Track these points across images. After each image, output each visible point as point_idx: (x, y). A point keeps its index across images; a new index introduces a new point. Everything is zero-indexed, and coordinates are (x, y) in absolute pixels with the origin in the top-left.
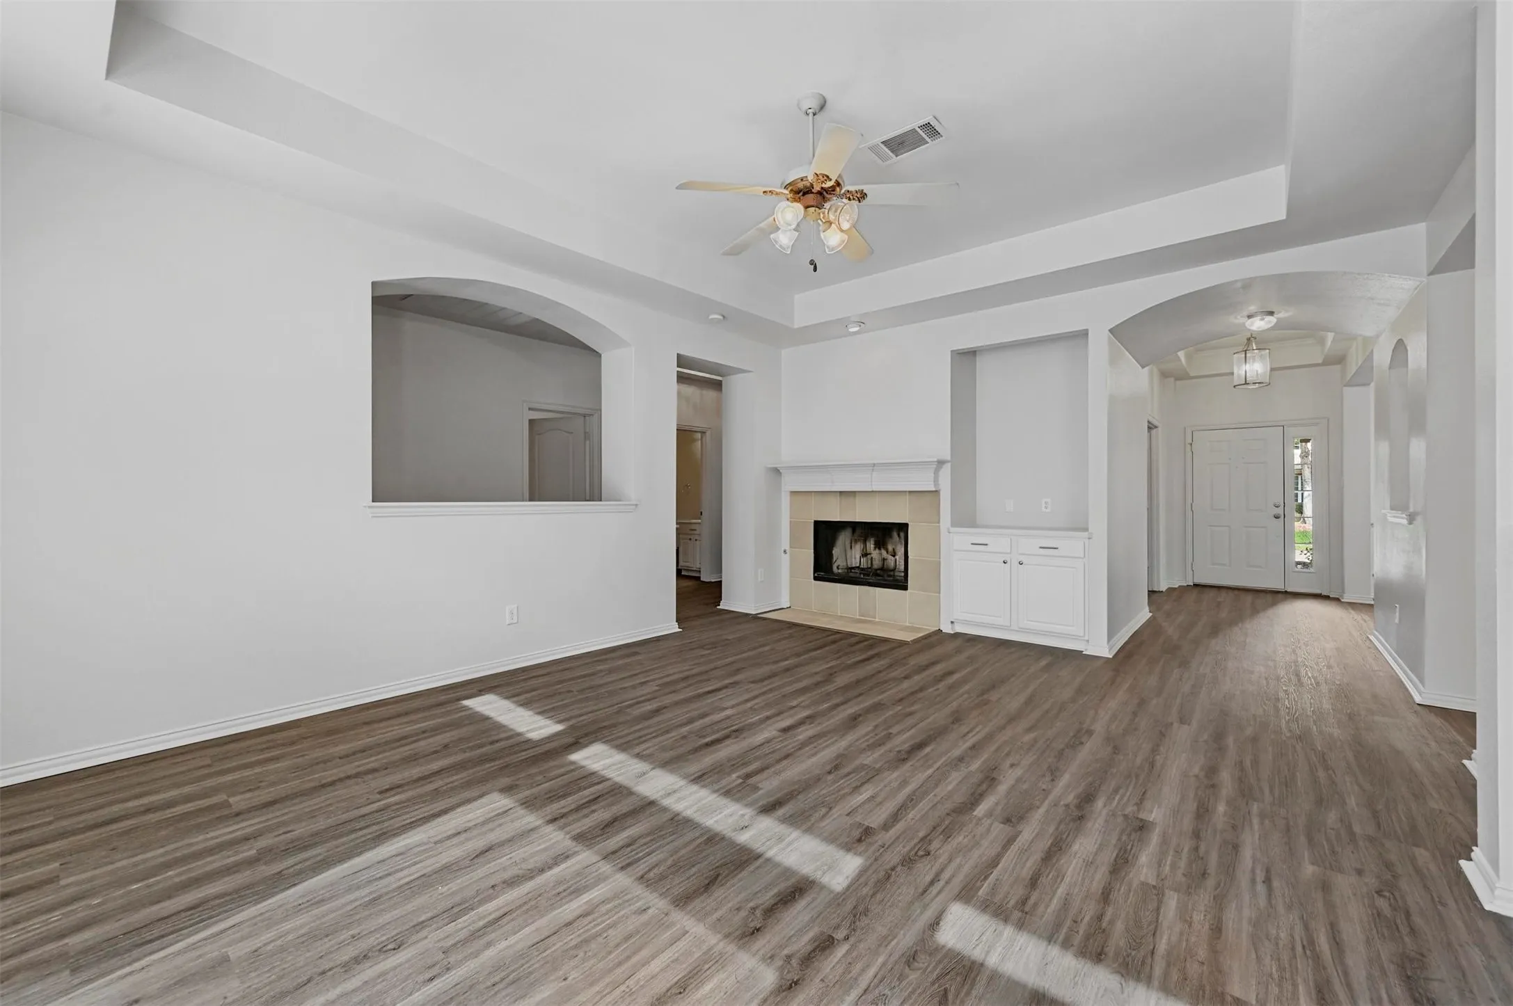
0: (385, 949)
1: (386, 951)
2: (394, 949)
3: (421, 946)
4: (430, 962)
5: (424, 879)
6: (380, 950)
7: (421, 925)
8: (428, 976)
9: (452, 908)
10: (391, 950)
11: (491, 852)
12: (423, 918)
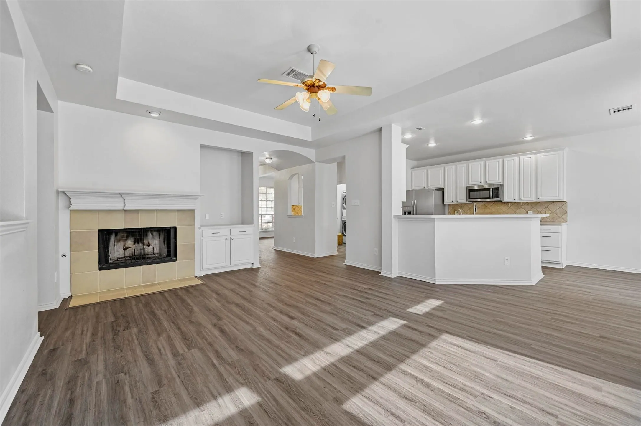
0: (486, 417)
1: (487, 416)
2: (485, 414)
3: (478, 405)
4: (484, 400)
5: (437, 418)
6: (488, 419)
7: (467, 409)
8: (489, 399)
9: (451, 401)
10: (486, 415)
11: (406, 396)
12: (463, 410)
